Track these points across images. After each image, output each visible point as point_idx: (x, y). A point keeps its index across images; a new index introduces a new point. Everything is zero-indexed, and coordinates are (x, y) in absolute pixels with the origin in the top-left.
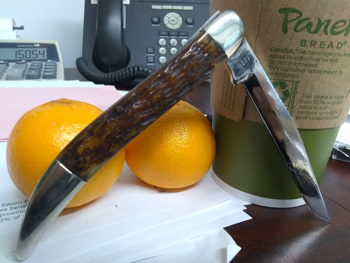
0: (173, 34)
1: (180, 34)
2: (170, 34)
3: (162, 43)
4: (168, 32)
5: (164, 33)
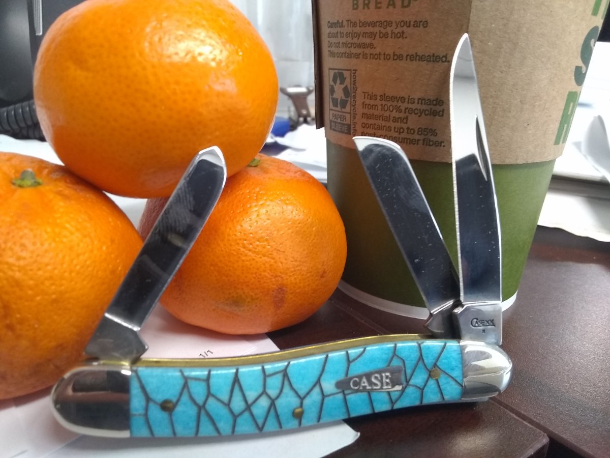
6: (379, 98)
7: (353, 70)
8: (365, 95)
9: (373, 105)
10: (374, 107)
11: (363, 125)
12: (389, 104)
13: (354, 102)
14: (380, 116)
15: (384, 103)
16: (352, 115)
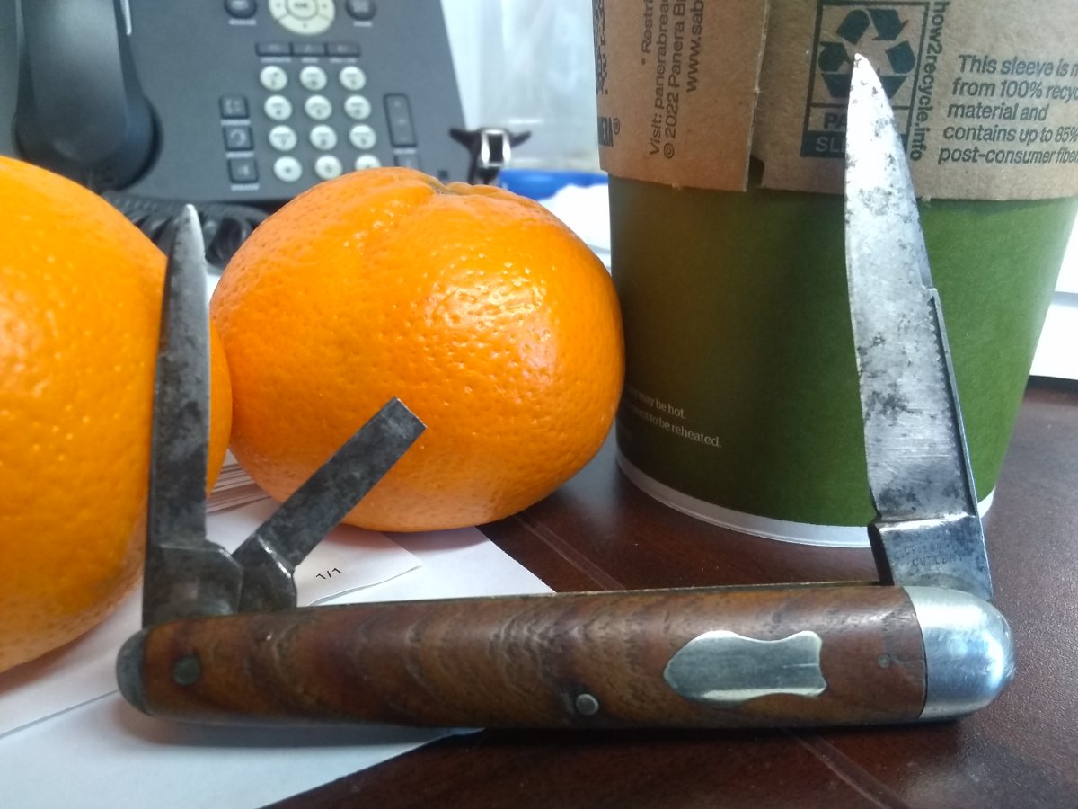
0: (308, 49)
1: (331, 50)
2: (297, 50)
3: (273, 83)
4: (291, 46)
5: (274, 48)
6: (999, 66)
7: (936, 4)
8: (964, 64)
9: (983, 85)
10: (984, 88)
11: (950, 133)
12: (1019, 78)
13: (928, 80)
14: (996, 108)
15: (1010, 77)
16: (915, 114)
